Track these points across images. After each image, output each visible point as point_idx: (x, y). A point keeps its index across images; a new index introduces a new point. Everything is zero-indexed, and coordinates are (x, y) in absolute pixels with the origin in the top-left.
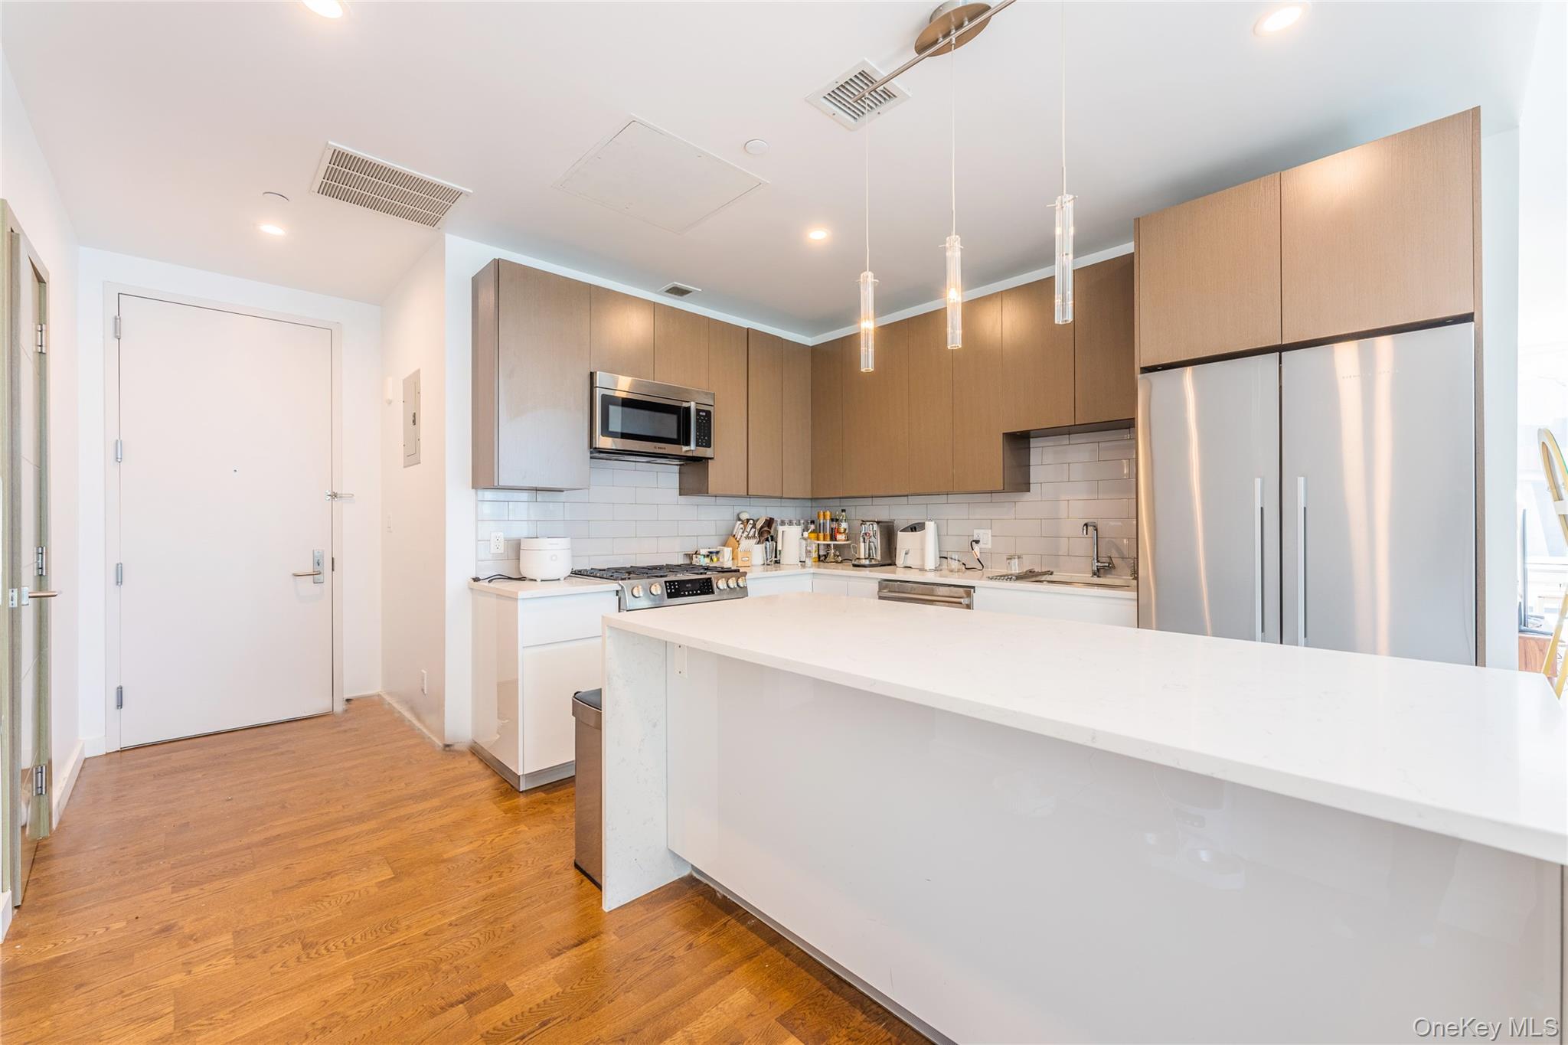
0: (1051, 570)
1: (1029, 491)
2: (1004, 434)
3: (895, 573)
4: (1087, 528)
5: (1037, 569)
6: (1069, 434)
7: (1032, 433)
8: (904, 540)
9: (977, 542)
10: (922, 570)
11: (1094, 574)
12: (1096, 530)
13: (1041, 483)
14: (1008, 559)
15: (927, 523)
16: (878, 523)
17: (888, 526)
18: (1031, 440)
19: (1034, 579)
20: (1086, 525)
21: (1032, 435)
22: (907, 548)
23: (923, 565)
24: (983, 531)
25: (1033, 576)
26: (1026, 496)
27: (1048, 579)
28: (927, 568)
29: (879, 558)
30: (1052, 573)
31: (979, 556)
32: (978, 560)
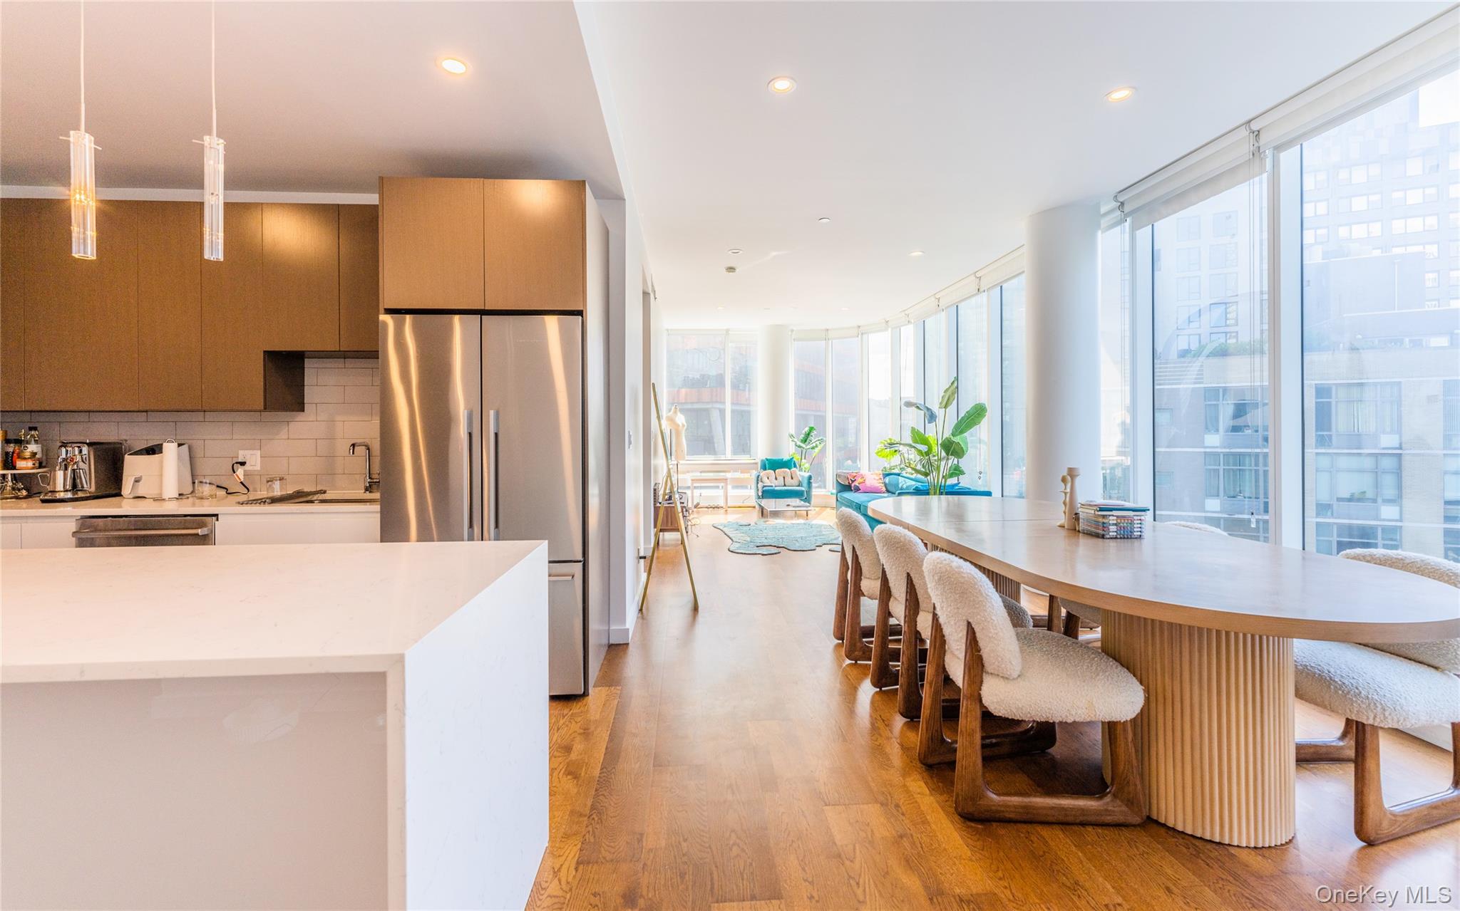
0: (324, 489)
1: (303, 411)
2: (265, 352)
3: (121, 507)
4: (354, 448)
5: (306, 489)
6: (345, 358)
7: (306, 354)
8: (134, 466)
9: (243, 464)
10: (159, 499)
11: (366, 489)
12: (368, 449)
13: (316, 404)
14: (268, 482)
15: (165, 445)
16: (90, 445)
17: (114, 449)
18: (306, 360)
19: (297, 501)
20: (353, 445)
21: (306, 356)
22: (138, 475)
23: (161, 494)
24: (251, 452)
25: (302, 496)
26: (300, 416)
27: (320, 498)
28: (166, 496)
29: (93, 489)
30: (325, 492)
31: (242, 480)
32: (241, 483)
